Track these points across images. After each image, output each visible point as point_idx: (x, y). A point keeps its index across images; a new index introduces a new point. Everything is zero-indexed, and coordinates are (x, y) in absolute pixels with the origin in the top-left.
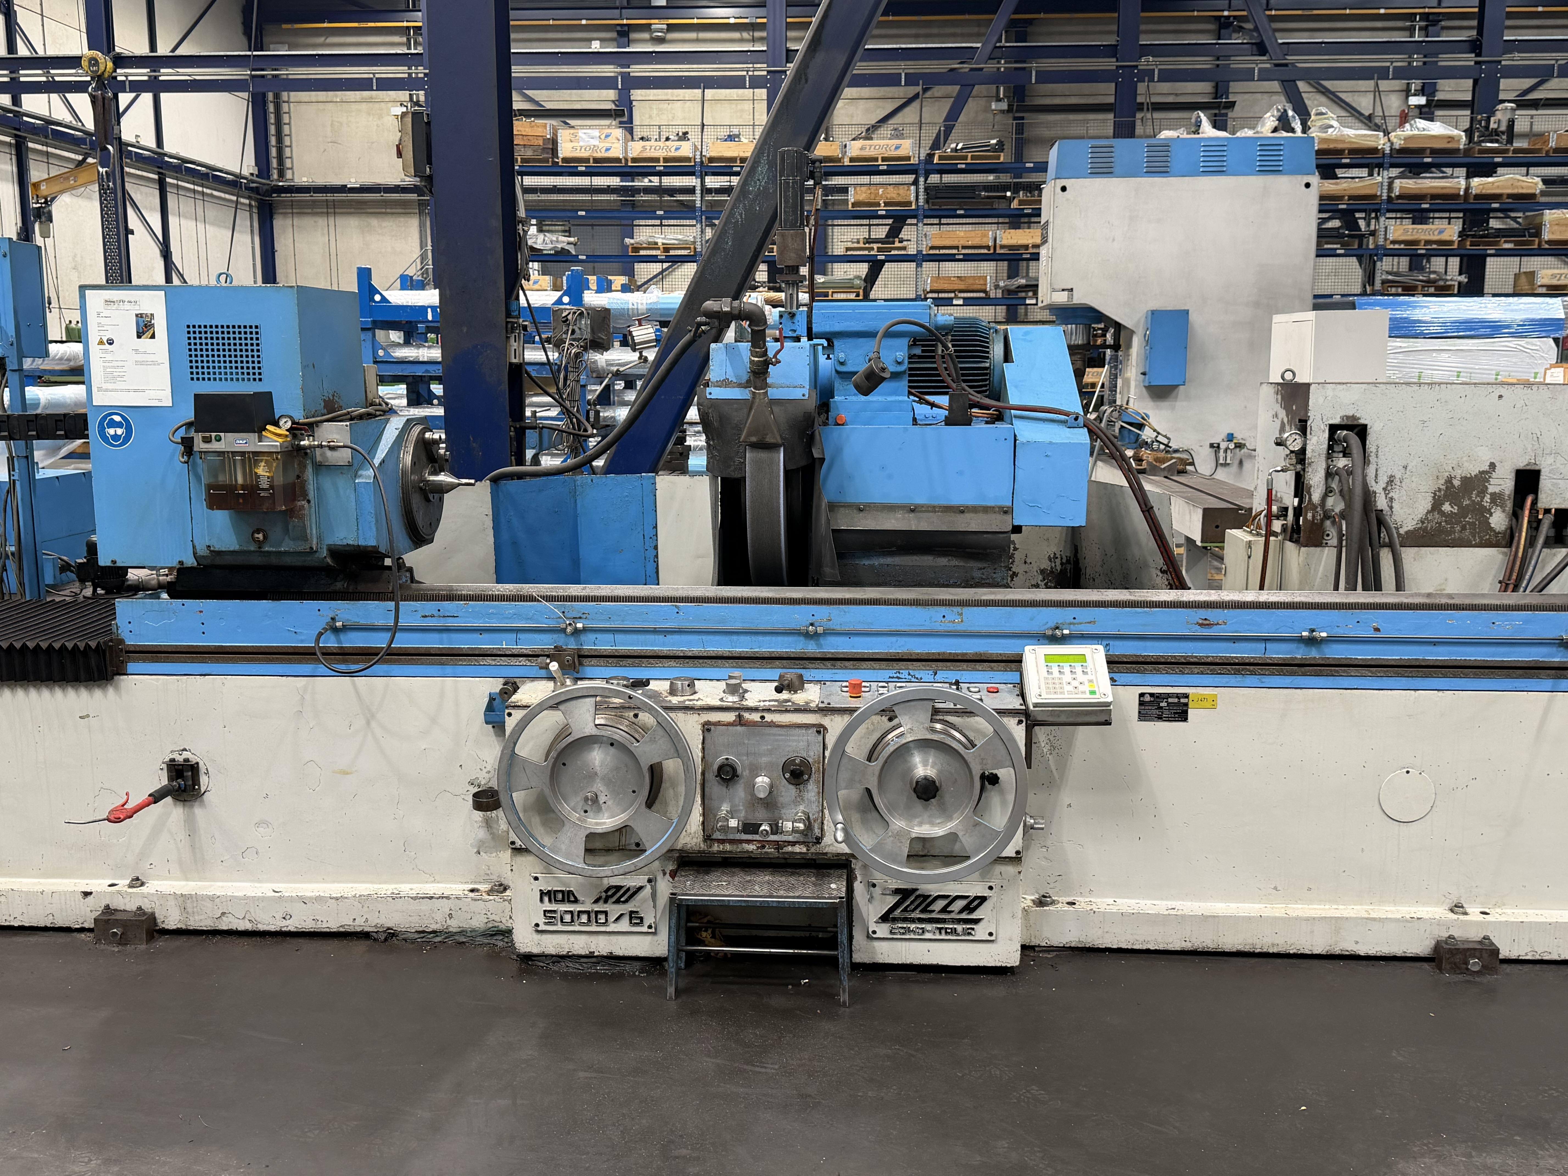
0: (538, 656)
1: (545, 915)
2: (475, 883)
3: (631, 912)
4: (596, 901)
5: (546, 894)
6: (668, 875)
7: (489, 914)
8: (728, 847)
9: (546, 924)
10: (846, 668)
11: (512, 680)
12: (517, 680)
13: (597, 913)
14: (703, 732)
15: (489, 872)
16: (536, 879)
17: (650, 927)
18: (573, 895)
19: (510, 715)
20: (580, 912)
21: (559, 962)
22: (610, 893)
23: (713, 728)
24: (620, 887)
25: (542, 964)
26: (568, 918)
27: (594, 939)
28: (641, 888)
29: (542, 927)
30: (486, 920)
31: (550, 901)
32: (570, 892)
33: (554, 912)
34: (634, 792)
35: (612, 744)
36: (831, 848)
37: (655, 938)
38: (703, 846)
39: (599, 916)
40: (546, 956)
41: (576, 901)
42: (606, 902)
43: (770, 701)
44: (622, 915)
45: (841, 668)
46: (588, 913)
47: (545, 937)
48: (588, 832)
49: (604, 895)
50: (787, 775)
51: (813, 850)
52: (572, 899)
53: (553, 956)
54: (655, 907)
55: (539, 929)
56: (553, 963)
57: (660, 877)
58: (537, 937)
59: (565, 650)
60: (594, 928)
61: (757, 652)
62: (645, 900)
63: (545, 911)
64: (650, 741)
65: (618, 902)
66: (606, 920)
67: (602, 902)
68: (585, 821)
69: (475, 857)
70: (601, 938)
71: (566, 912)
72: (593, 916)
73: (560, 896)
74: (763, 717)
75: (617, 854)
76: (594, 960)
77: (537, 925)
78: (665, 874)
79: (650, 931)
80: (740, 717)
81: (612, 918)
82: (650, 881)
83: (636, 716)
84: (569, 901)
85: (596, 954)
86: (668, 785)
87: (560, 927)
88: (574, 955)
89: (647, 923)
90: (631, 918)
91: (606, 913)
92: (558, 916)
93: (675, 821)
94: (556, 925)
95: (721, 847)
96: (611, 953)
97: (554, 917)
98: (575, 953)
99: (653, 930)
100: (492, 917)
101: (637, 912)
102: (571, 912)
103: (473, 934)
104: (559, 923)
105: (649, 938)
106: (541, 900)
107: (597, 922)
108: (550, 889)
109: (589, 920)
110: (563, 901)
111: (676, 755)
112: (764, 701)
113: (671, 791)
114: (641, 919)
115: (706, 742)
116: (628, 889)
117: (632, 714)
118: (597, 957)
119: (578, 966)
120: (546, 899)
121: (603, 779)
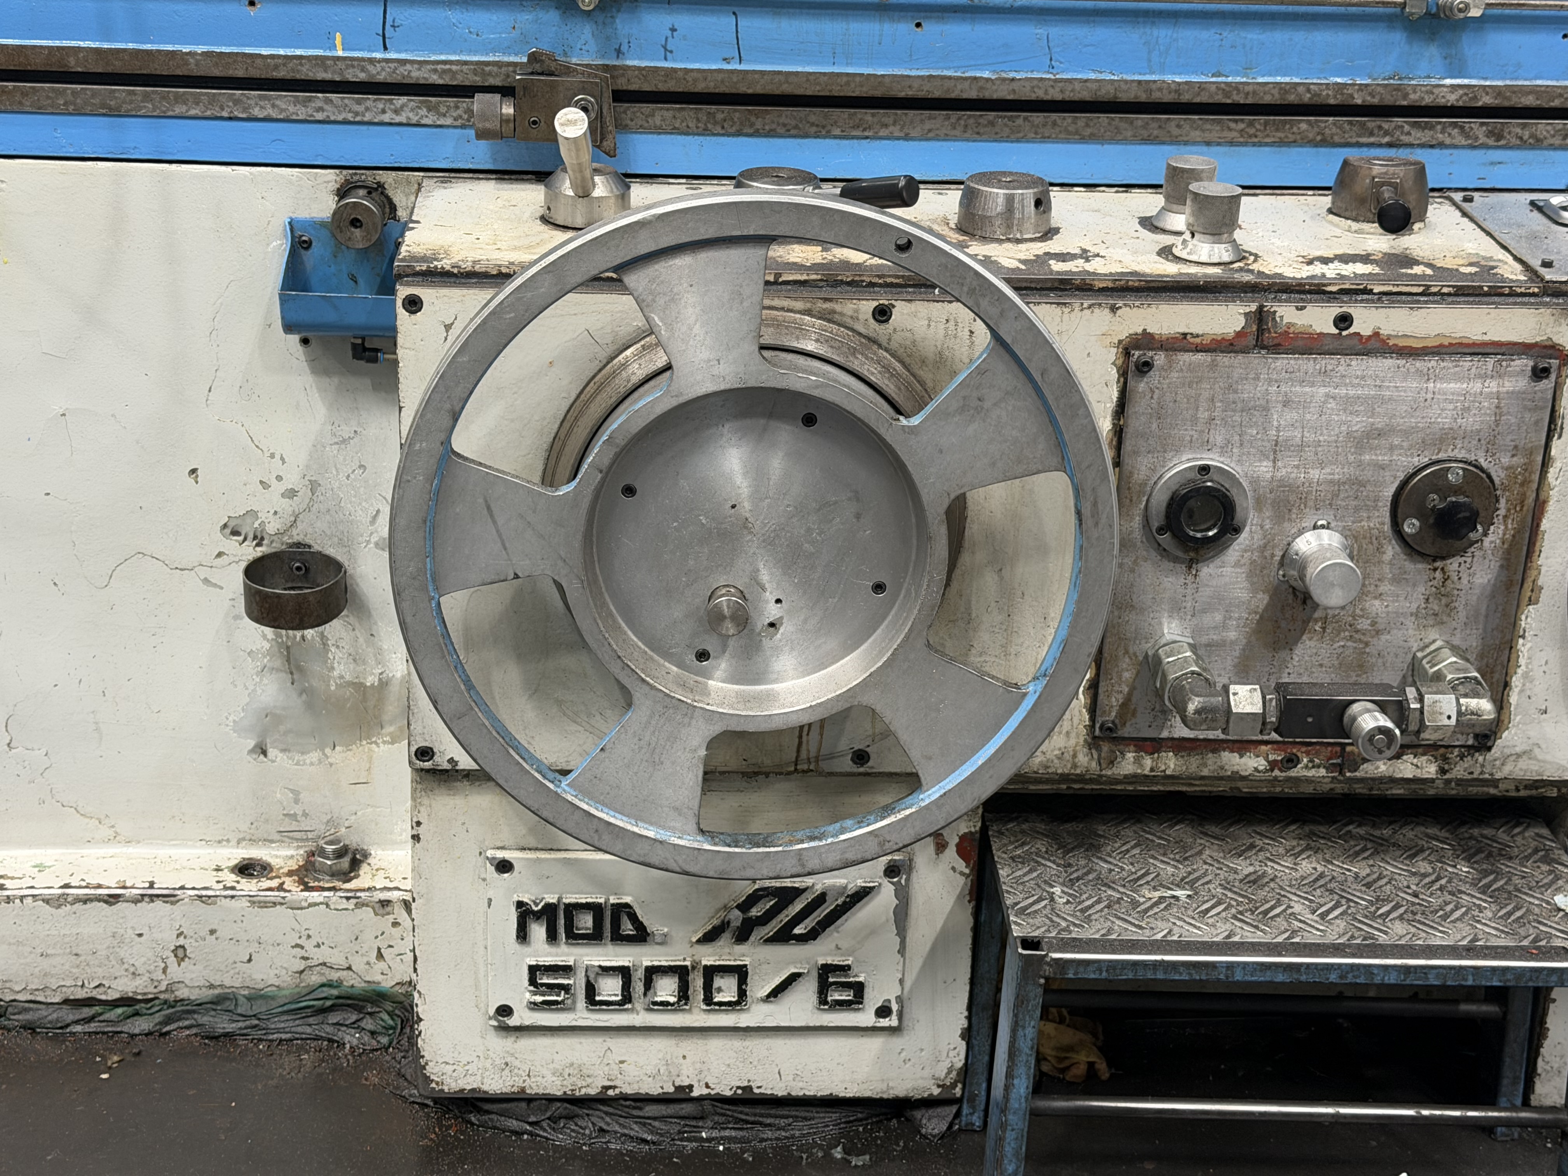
0: (466, 91)
1: (533, 981)
2: (253, 841)
3: (826, 970)
4: (709, 937)
5: (538, 916)
6: (951, 852)
7: (309, 945)
8: (1170, 763)
9: (534, 1006)
10: (1537, 143)
11: (369, 177)
12: (388, 178)
13: (710, 972)
14: (1123, 373)
15: (297, 810)
16: (504, 867)
17: (883, 1011)
18: (633, 918)
19: (414, 304)
20: (652, 973)
21: (570, 1117)
22: (755, 912)
23: (1160, 359)
24: (797, 892)
25: (514, 1124)
26: (610, 988)
27: (692, 1047)
28: (862, 894)
29: (522, 1017)
30: (302, 965)
31: (552, 936)
32: (622, 910)
33: (566, 970)
34: (879, 588)
35: (809, 420)
36: (1523, 764)
37: (896, 1042)
38: (1085, 761)
39: (718, 982)
40: (530, 1100)
41: (641, 936)
42: (742, 936)
43: (1345, 259)
44: (793, 978)
45: (1523, 145)
46: (681, 973)
47: (526, 1043)
48: (717, 728)
49: (736, 917)
50: (1411, 526)
51: (1459, 771)
52: (628, 928)
53: (551, 1100)
54: (902, 951)
55: (513, 1021)
56: (554, 1119)
57: (924, 855)
58: (500, 1045)
59: (568, 70)
60: (697, 1017)
61: (1236, 87)
62: (872, 931)
63: (534, 970)
64: (963, 409)
65: (783, 936)
66: (742, 994)
67: (725, 940)
68: (705, 692)
69: (250, 765)
70: (716, 1044)
71: (606, 970)
72: (697, 982)
73: (586, 922)
74: (1344, 321)
75: (783, 786)
76: (687, 1109)
77: (505, 1011)
78: (941, 847)
79: (884, 1022)
80: (1261, 318)
81: (760, 987)
82: (892, 871)
83: (882, 314)
84: (618, 938)
85: (696, 1093)
86: (981, 556)
87: (582, 1016)
88: (625, 1097)
89: (873, 999)
90: (823, 989)
91: (741, 973)
92: (578, 982)
93: (1034, 690)
94: (571, 1009)
95: (1148, 762)
96: (748, 1089)
97: (566, 988)
98: (629, 1090)
99: (893, 1021)
100: (318, 955)
101: (845, 969)
102: (625, 973)
103: (259, 1007)
104: (581, 1002)
105: (875, 1043)
106: (522, 935)
107: (708, 1000)
108: (552, 899)
109: (684, 994)
110: (595, 937)
111: (1055, 461)
112: (1325, 261)
113: (990, 579)
114: (859, 989)
115: (1130, 410)
116: (821, 899)
117: (868, 306)
118: (701, 1099)
119: (636, 1130)
120: (538, 931)
121: (769, 543)
